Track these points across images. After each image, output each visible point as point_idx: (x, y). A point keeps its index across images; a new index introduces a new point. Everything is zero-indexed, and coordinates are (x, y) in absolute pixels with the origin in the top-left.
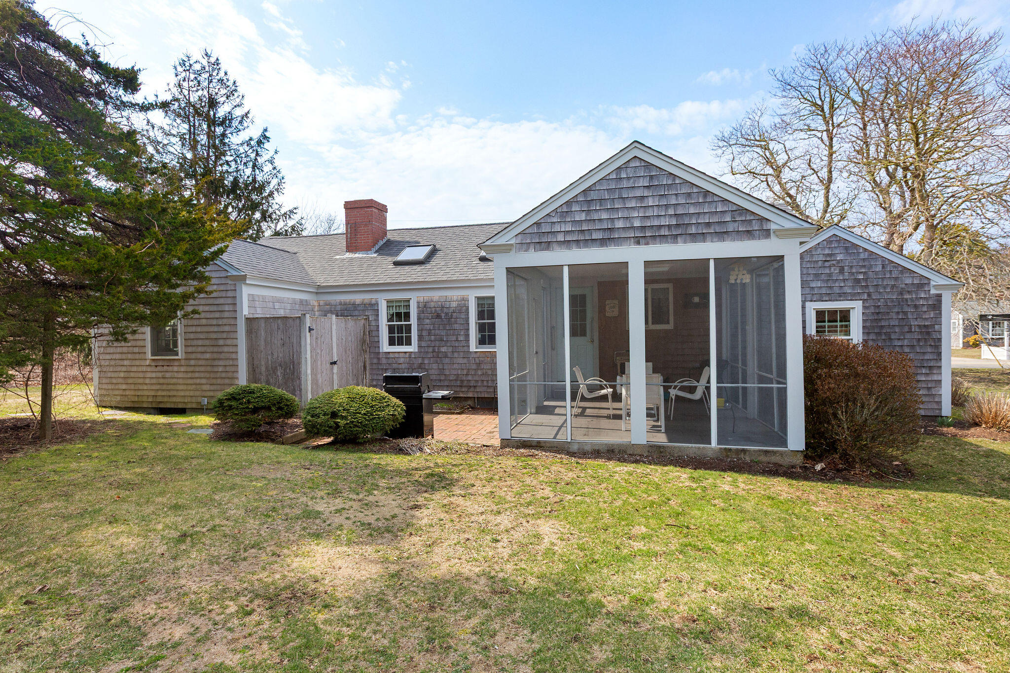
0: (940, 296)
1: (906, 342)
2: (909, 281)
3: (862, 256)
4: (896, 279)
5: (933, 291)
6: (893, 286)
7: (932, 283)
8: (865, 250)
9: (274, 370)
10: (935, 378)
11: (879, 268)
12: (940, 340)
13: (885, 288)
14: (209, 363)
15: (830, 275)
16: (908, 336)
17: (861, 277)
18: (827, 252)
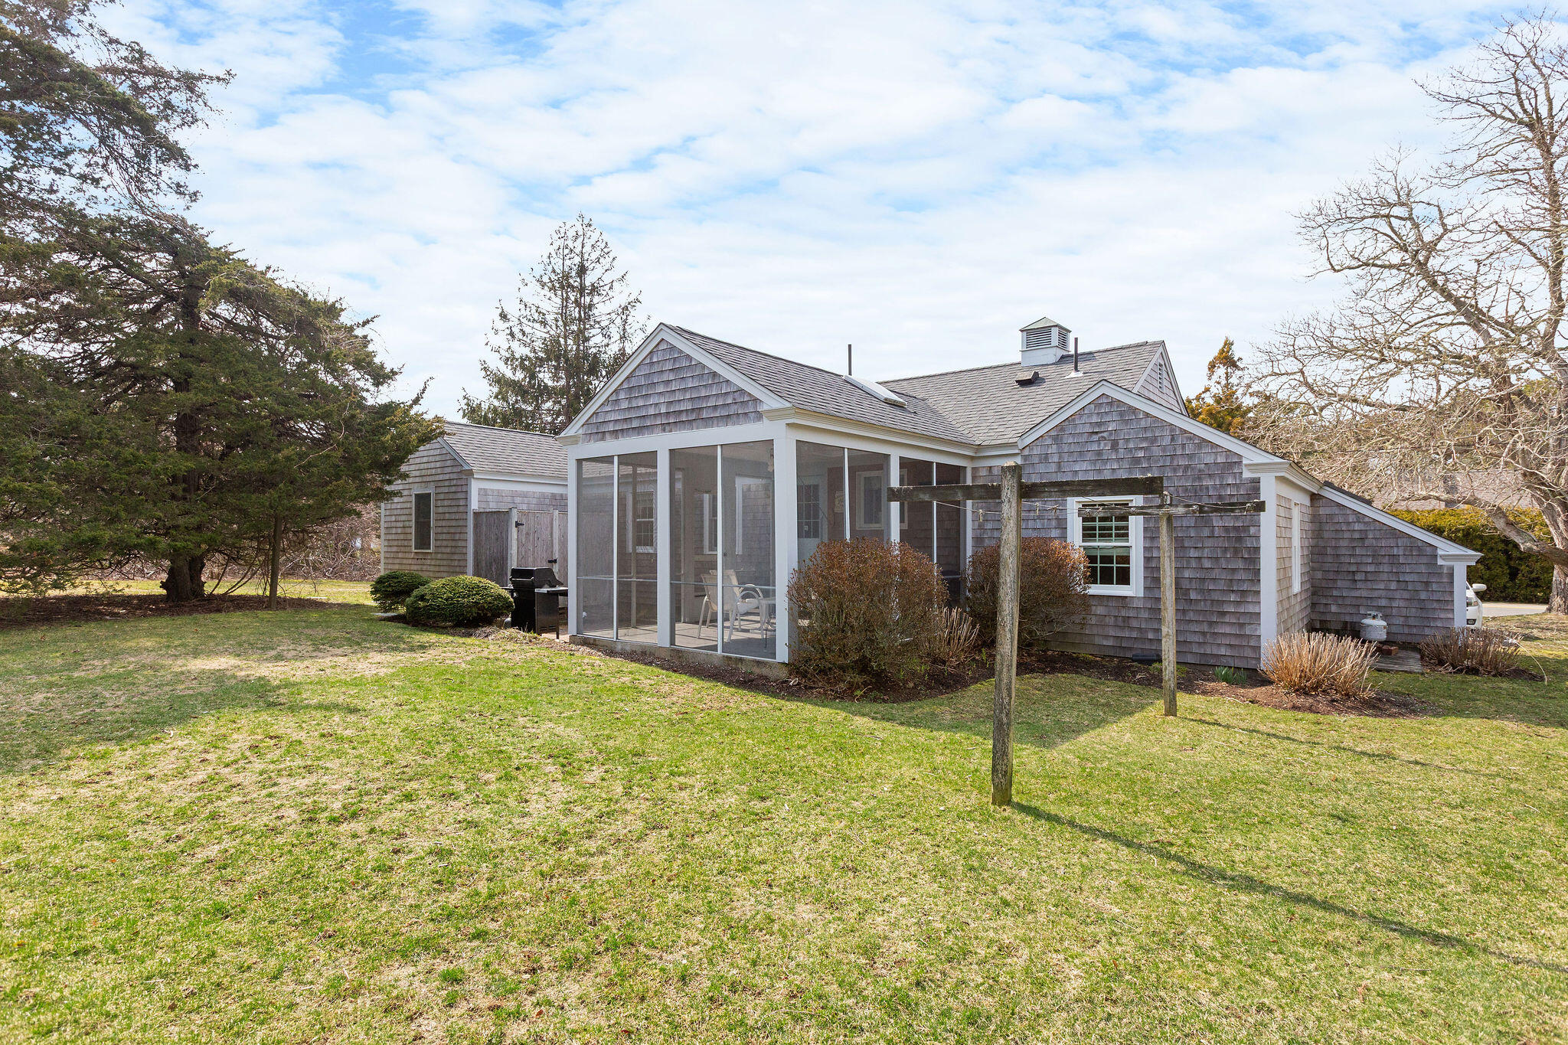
0: (1257, 481)
1: (1206, 553)
2: (1209, 459)
3: (1143, 424)
4: (1190, 456)
5: (1247, 474)
6: (1187, 467)
7: (1245, 462)
8: (1147, 415)
9: (491, 564)
10: (1251, 609)
11: (1167, 441)
12: (1257, 549)
13: (1175, 470)
14: (449, 556)
15: (1099, 453)
16: (1209, 543)
17: (1141, 454)
18: (1095, 419)
